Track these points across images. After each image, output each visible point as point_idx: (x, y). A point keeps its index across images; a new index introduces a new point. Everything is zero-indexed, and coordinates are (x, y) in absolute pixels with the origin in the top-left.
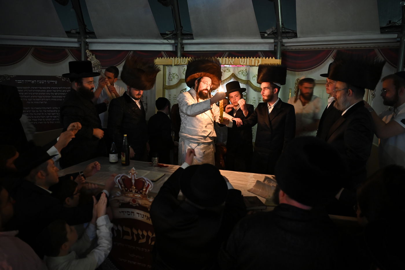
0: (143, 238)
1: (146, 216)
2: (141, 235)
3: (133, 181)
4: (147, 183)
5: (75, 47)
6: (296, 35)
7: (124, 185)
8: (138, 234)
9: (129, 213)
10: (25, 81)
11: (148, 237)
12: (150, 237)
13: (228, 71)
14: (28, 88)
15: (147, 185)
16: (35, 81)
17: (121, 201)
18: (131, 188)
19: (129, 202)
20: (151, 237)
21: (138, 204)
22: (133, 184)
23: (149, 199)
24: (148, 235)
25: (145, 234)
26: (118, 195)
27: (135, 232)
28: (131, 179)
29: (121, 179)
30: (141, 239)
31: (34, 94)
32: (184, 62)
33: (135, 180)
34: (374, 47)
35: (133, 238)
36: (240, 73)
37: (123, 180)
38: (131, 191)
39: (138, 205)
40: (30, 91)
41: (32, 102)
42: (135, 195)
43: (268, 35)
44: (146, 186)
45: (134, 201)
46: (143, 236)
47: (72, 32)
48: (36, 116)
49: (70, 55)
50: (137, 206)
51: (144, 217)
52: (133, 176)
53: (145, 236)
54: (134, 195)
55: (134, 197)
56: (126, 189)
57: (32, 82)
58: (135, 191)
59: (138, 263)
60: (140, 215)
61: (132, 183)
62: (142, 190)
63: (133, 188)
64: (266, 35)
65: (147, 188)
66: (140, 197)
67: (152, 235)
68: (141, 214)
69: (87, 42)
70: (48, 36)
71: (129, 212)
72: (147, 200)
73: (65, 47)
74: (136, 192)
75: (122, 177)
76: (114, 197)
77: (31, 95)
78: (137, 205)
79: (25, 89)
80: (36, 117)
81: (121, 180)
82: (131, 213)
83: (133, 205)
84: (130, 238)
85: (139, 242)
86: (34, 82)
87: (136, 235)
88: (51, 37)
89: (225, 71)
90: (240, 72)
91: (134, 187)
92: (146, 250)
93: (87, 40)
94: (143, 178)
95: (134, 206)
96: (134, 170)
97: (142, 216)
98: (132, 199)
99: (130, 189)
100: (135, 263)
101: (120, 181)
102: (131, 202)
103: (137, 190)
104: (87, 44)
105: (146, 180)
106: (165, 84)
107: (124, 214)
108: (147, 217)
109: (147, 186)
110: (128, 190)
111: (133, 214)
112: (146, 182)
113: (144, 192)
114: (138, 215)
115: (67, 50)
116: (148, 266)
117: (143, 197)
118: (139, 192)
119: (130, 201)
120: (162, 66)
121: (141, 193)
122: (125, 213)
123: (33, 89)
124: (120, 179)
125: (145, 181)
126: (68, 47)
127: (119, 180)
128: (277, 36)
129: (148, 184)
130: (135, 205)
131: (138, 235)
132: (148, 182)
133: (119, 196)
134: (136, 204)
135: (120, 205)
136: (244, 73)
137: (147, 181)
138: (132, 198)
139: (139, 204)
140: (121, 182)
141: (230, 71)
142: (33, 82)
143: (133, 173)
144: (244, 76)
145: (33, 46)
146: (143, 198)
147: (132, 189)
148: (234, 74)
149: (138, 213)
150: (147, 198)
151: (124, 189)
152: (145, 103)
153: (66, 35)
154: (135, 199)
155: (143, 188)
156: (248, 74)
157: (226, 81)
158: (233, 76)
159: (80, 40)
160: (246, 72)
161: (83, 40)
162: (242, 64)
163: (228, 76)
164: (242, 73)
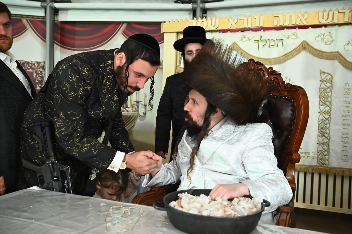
5: (38, 17)
13: (294, 37)
32: (213, 24)
36: (317, 39)
49: (30, 28)
69: (55, 7)
73: (22, 16)
89: (288, 38)
90: (318, 36)
93: (57, 5)
104: (56, 11)
106: (178, 64)
115: (25, 21)
120: (175, 34)
126: (27, 16)
136: (326, 40)
141: (298, 36)
144: (326, 44)
148: (306, 42)
152: (143, 104)
156: (333, 40)
157: (291, 56)
158: (305, 46)
159: (45, 4)
160: (331, 37)
161: (49, 4)
162: (323, 22)
163: (295, 47)
164: (323, 40)
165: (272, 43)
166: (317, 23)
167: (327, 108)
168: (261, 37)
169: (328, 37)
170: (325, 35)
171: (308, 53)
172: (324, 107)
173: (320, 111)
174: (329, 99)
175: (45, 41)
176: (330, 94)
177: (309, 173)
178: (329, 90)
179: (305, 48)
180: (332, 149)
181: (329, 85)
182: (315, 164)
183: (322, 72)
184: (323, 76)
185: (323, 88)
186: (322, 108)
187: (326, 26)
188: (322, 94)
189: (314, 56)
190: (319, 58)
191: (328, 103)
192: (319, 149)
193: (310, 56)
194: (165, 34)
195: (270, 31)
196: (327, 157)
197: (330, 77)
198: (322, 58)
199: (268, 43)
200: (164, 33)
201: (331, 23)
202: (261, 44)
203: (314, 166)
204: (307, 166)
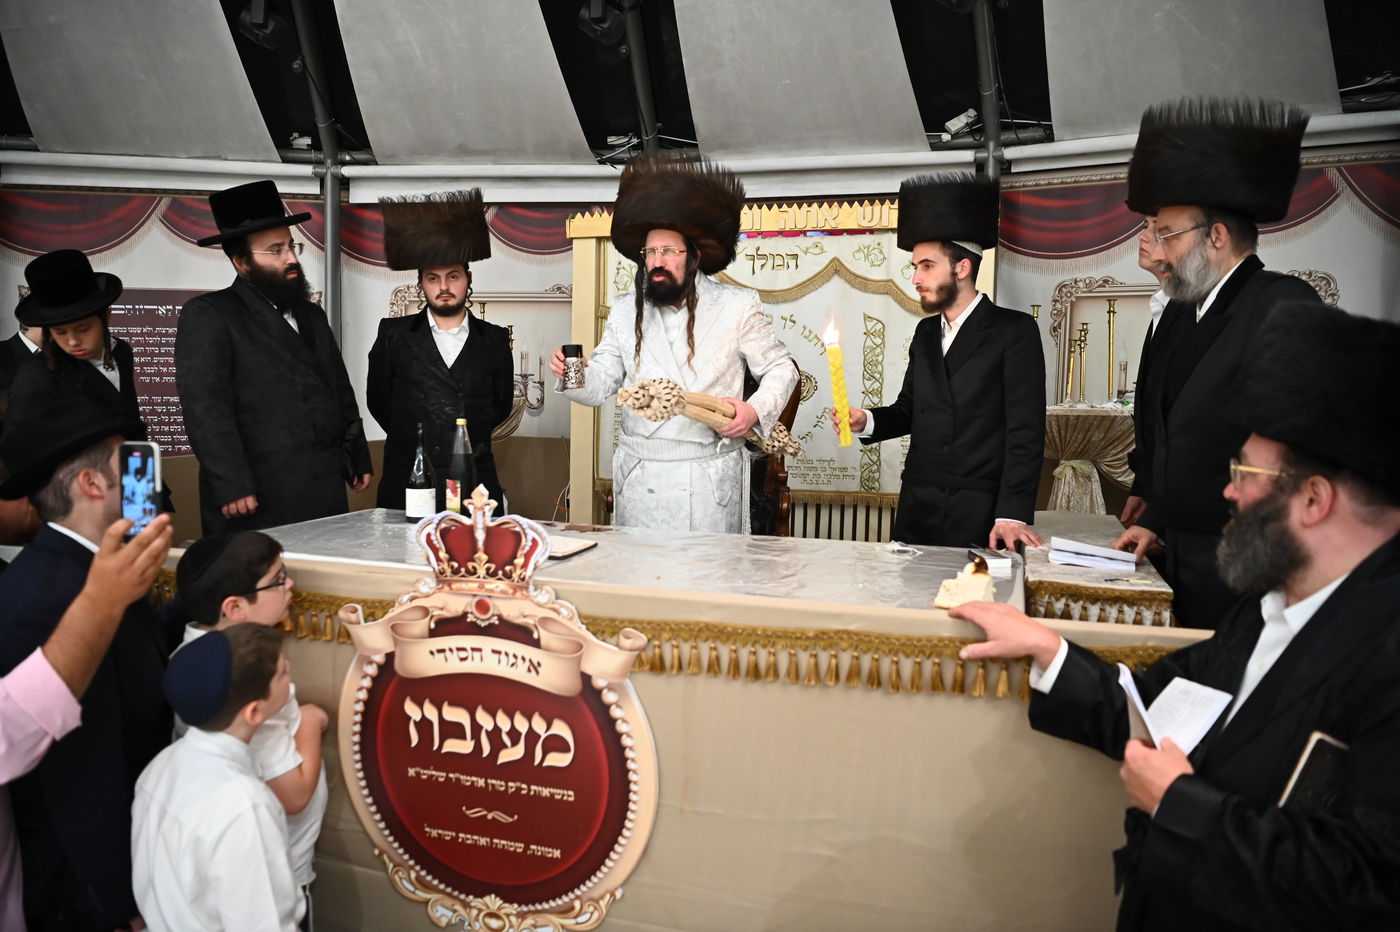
0: (515, 743)
1: (523, 659)
2: (508, 733)
3: (480, 536)
4: (530, 538)
5: (306, 196)
6: (1048, 132)
7: (447, 552)
8: (497, 729)
9: (463, 654)
10: (137, 307)
11: (532, 736)
12: (539, 737)
13: (817, 251)
14: (145, 330)
15: (530, 544)
16: (171, 307)
17: (436, 613)
18: (474, 561)
19: (465, 615)
20: (543, 736)
21: (496, 618)
22: (480, 544)
23: (535, 597)
24: (531, 730)
25: (521, 725)
26: (424, 589)
27: (485, 720)
28: (471, 529)
29: (436, 529)
30: (506, 747)
31: (163, 350)
33: (488, 530)
34: (1323, 162)
35: (478, 747)
36: (857, 255)
37: (444, 533)
38: (473, 572)
39: (497, 622)
40: (151, 340)
41: (158, 379)
42: (487, 586)
43: (954, 136)
44: (527, 548)
45: (482, 606)
46: (514, 735)
47: (295, 147)
48: (169, 424)
50: (491, 625)
51: (520, 661)
52: (480, 514)
53: (520, 734)
54: (481, 587)
55: (481, 593)
56: (452, 567)
57: (158, 309)
58: (488, 569)
59: (496, 841)
60: (503, 656)
61: (474, 541)
62: (511, 563)
63: (479, 558)
64: (946, 137)
65: (528, 556)
66: (503, 592)
67: (549, 727)
68: (507, 654)
69: (343, 176)
70: (218, 158)
71: (464, 649)
72: (527, 597)
74: (491, 574)
75: (438, 524)
76: (413, 599)
77: (153, 355)
78: (491, 621)
79: (137, 335)
80: (166, 428)
81: (438, 534)
82: (470, 652)
83: (479, 622)
84: (464, 747)
85: (499, 762)
86: (167, 310)
87: (487, 731)
88: (226, 160)
89: (806, 253)
91: (485, 557)
92: (524, 786)
93: (347, 171)
94: (514, 520)
95: (483, 624)
96: (482, 495)
97: (512, 660)
98: (476, 599)
99: (470, 565)
100: (483, 841)
101: (433, 538)
102: (472, 613)
103: (493, 567)
104: (344, 183)
105: (525, 526)
106: (602, 301)
107: (446, 660)
108: (527, 663)
109: (531, 547)
110: (463, 570)
111: (477, 655)
112: (526, 535)
113: (518, 572)
114: (496, 656)
116: (533, 847)
117: (516, 589)
118: (500, 573)
119: (470, 611)
120: (594, 241)
121: (508, 576)
122: (448, 653)
123: (161, 335)
124: (433, 532)
125: (523, 529)
127: (429, 535)
128: (982, 139)
129: (534, 541)
130: (483, 620)
131: (495, 735)
132: (531, 534)
133: (427, 596)
134: (488, 619)
135: (433, 626)
136: (872, 257)
137: (528, 531)
138: (475, 596)
139: (500, 618)
140: (435, 542)
141: (825, 250)
142: (162, 310)
143: (479, 505)
144: (872, 265)
145: (165, 191)
146: (514, 593)
147: (474, 564)
148: (838, 260)
149: (494, 652)
150: (528, 592)
151: (445, 566)
152: (537, 380)
153: (275, 154)
154: (488, 600)
155: (515, 558)
156: (885, 258)
157: (811, 286)
158: (836, 268)
159: (321, 170)
160: (881, 252)
161: (330, 170)
162: (865, 224)
163: (819, 269)
164: (867, 257)
165: (779, 261)
166: (855, 227)
167: (877, 385)
168: (758, 249)
169: (876, 251)
170: (871, 248)
171: (843, 281)
172: (871, 382)
173: (864, 390)
174: (879, 367)
175: (322, 249)
176: (880, 358)
177: (849, 506)
178: (879, 350)
179: (837, 272)
180: (885, 461)
181: (878, 341)
182: (855, 490)
183: (867, 318)
184: (870, 325)
185: (869, 347)
186: (868, 383)
187: (872, 231)
188: (867, 358)
189: (853, 286)
190: (860, 290)
191: (877, 376)
192: (863, 461)
193: (847, 286)
194: (574, 241)
195: (774, 239)
196: (876, 475)
197: (880, 326)
198: (866, 292)
199: (770, 261)
200: (572, 239)
201: (878, 227)
202: (758, 263)
203: (856, 492)
204: (843, 492)
